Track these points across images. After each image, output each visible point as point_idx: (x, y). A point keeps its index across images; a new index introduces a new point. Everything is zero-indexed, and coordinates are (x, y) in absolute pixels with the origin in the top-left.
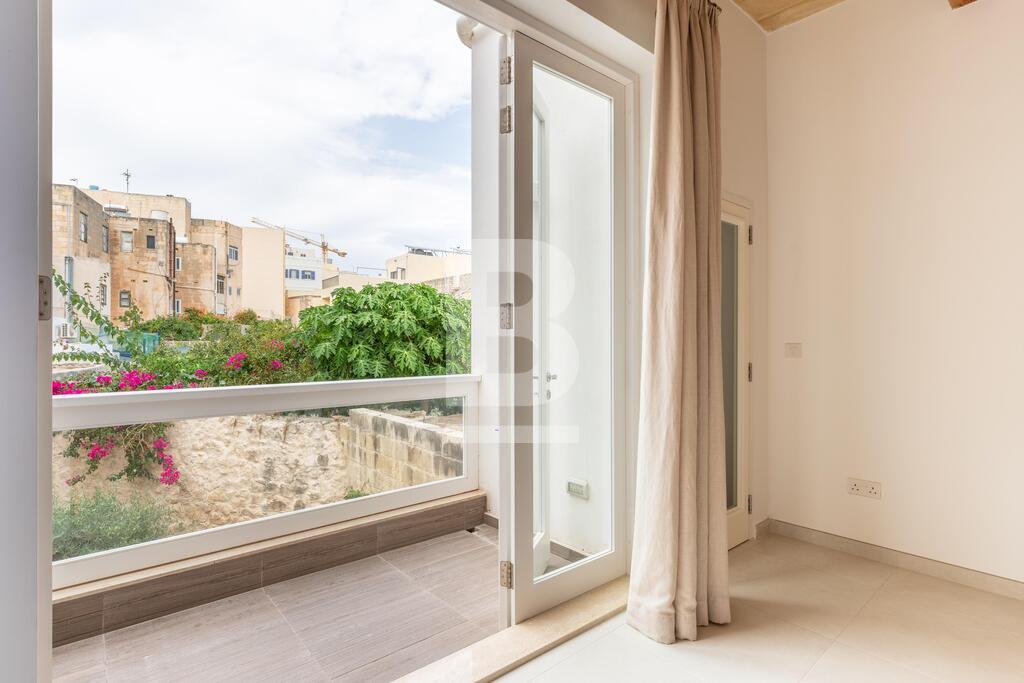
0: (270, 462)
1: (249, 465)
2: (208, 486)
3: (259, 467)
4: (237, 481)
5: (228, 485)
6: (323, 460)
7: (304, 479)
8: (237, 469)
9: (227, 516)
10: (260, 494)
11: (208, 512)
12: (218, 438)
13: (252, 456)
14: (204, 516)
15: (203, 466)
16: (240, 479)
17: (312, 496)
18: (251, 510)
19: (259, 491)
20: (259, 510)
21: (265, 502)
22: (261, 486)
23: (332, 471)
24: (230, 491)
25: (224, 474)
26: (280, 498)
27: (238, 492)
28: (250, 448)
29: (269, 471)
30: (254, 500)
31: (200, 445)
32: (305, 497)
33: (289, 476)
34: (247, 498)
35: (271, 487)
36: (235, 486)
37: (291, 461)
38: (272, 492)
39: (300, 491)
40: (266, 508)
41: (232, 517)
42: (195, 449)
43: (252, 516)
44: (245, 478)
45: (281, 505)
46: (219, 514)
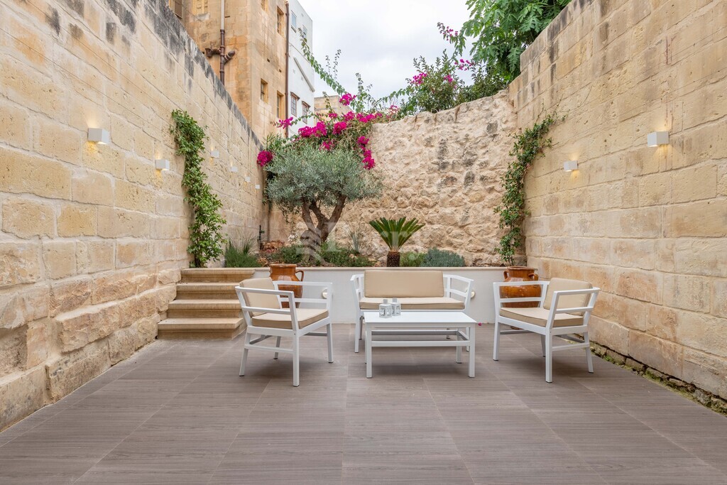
0: (443, 143)
1: (426, 150)
2: (396, 176)
3: (435, 150)
4: (417, 166)
5: (410, 172)
6: (491, 127)
7: (473, 151)
8: (417, 157)
9: (409, 199)
10: (436, 175)
11: (395, 199)
12: (403, 136)
13: (429, 143)
14: (394, 203)
15: (393, 161)
16: (419, 165)
17: (481, 164)
18: (428, 190)
19: (435, 171)
20: (434, 189)
21: (439, 181)
22: (436, 166)
23: (502, 135)
24: (412, 176)
25: (408, 164)
26: (452, 174)
27: (418, 176)
28: (427, 136)
29: (443, 151)
30: (430, 181)
31: (390, 145)
32: (475, 168)
33: (460, 152)
34: (424, 180)
35: (444, 166)
36: (416, 171)
37: (461, 137)
38: (445, 171)
39: (469, 163)
40: (440, 185)
41: (413, 199)
42: (387, 149)
43: (429, 195)
44: (423, 163)
45: (453, 179)
46: (403, 198)
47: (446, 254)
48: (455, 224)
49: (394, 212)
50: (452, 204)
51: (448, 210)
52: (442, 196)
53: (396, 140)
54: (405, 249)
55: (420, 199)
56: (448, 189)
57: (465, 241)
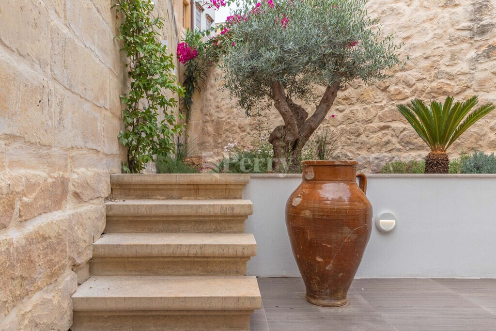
1: (445, 13)
3: (462, 10)
4: (428, 38)
5: (414, 47)
8: (427, 25)
9: (409, 86)
10: (465, 46)
11: (385, 90)
14: (381, 95)
16: (431, 35)
18: (449, 69)
19: (463, 41)
20: (463, 67)
21: (472, 54)
22: (467, 33)
24: (417, 54)
25: (408, 38)
27: (428, 52)
29: (480, 9)
30: (454, 57)
34: (441, 56)
35: (482, 31)
36: (425, 45)
38: (485, 37)
40: (476, 60)
41: (420, 85)
43: (451, 77)
44: (440, 31)
46: (400, 87)
49: (382, 108)
52: (479, 75)
53: (385, 8)
55: (434, 84)
56: (493, 65)
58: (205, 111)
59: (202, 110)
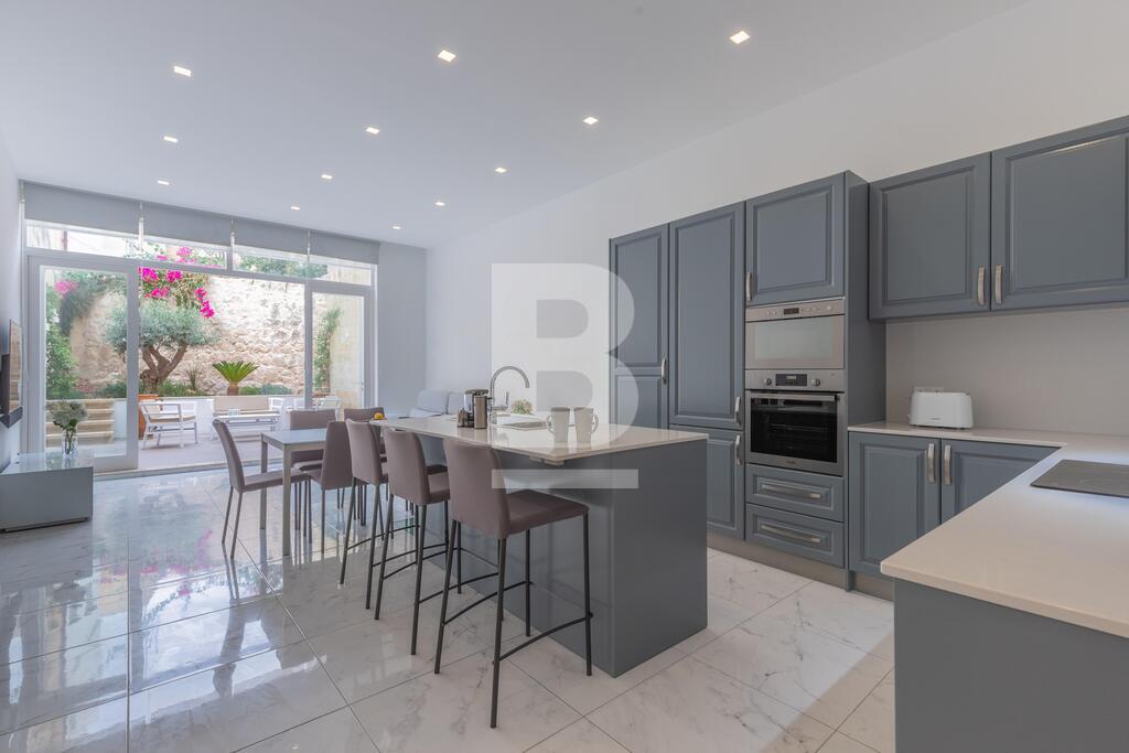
0: (276, 306)
1: (262, 308)
2: (235, 325)
3: (268, 311)
5: (247, 323)
8: (254, 313)
9: (246, 344)
10: (270, 328)
11: (234, 344)
12: (241, 293)
13: (264, 303)
14: (232, 347)
15: (231, 312)
16: (255, 319)
18: (263, 339)
19: (269, 326)
20: (268, 339)
21: (273, 333)
22: (270, 322)
24: (249, 327)
25: (245, 317)
26: (282, 329)
27: (254, 327)
28: (263, 298)
29: (275, 312)
30: (265, 333)
31: (228, 298)
32: (300, 328)
33: (289, 314)
34: (260, 331)
35: (276, 323)
36: (253, 324)
37: (290, 304)
38: (277, 326)
39: (296, 324)
40: (273, 337)
41: (250, 345)
42: (225, 302)
43: (264, 343)
44: (259, 318)
45: (283, 334)
46: (241, 344)
47: (278, 387)
48: (285, 366)
49: (232, 355)
50: (282, 351)
51: (280, 356)
52: (275, 345)
54: (243, 384)
55: (256, 345)
56: (278, 340)
57: (292, 378)
58: (88, 335)
59: (84, 335)
